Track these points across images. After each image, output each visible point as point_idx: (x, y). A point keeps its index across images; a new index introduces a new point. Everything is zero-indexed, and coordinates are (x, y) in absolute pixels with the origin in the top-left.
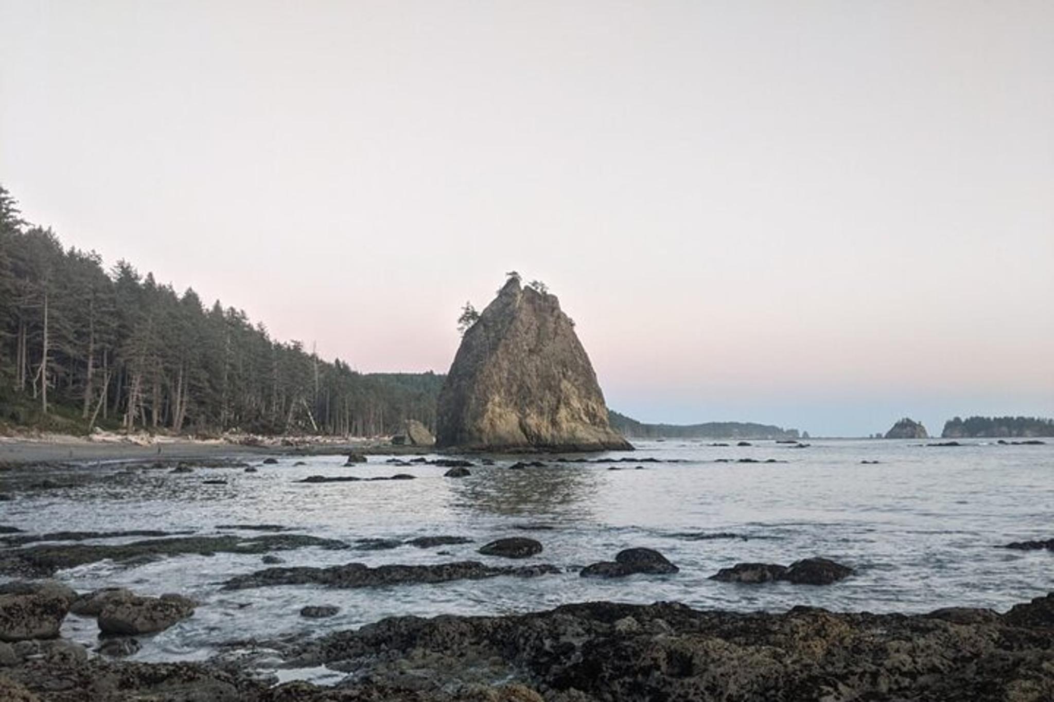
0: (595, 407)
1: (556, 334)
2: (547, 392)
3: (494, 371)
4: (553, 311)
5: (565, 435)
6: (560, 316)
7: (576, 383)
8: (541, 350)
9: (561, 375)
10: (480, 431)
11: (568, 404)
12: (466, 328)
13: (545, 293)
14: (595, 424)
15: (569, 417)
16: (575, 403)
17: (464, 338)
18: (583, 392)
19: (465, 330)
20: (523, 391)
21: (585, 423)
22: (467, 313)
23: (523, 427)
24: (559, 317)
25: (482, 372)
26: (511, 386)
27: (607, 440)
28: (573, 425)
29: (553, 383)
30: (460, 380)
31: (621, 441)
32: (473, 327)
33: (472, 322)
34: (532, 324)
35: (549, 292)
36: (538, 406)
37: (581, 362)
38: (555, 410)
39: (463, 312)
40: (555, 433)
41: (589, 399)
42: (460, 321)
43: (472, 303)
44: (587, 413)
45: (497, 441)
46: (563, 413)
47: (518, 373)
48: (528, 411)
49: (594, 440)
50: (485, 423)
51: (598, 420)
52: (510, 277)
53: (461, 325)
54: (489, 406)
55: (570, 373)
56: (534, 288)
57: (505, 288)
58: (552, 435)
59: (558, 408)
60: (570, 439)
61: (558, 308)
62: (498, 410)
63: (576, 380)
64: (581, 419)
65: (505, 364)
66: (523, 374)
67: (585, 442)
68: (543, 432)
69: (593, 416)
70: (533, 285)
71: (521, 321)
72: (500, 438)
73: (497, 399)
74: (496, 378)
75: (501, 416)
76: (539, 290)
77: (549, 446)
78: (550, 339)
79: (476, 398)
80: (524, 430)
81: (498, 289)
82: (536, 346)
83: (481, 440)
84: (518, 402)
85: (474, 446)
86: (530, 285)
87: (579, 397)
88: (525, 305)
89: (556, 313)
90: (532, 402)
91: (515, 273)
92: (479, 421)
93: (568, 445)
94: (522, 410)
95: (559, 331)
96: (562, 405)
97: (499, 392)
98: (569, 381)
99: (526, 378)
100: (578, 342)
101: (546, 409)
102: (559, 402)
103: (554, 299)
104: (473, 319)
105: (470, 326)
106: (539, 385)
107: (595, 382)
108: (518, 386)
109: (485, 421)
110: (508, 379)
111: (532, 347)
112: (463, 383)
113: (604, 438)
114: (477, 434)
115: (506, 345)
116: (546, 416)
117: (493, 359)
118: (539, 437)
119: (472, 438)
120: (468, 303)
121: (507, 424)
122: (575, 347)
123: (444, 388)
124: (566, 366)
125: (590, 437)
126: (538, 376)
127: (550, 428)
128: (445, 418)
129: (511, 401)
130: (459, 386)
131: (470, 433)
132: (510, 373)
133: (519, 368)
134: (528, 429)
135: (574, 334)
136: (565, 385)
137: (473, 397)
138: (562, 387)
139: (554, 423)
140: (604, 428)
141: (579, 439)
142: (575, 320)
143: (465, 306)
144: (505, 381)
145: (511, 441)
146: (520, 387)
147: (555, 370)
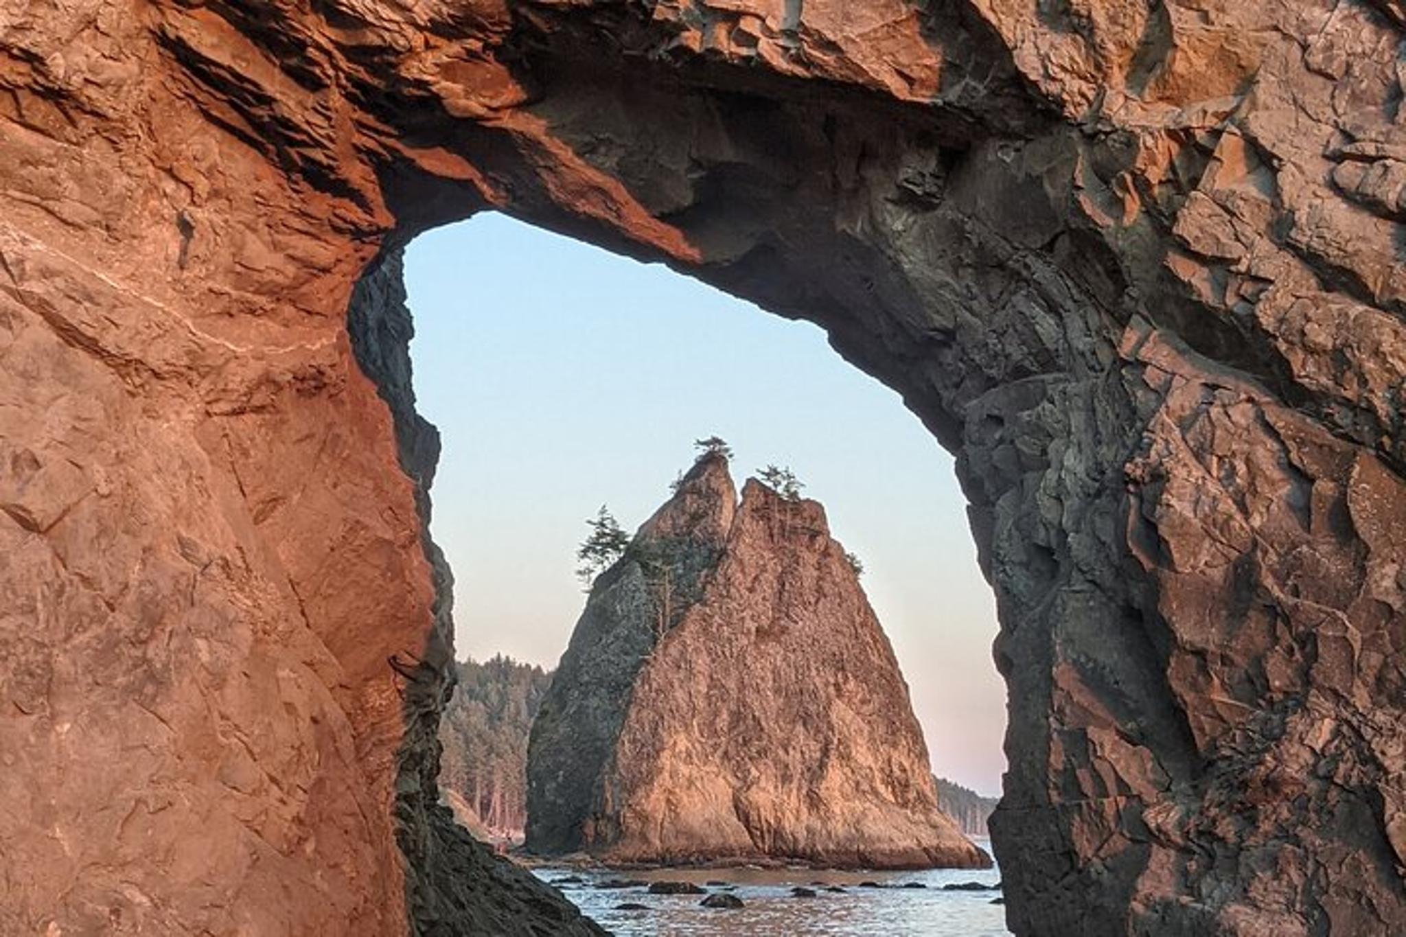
0: (907, 765)
1: (820, 591)
2: (800, 728)
3: (676, 678)
4: (813, 537)
5: (839, 828)
6: (831, 551)
7: (866, 709)
8: (784, 630)
9: (831, 690)
10: (644, 818)
11: (846, 757)
12: (599, 570)
13: (794, 495)
14: (905, 805)
15: (848, 788)
16: (863, 756)
17: (593, 593)
18: (881, 730)
19: (594, 576)
20: (742, 728)
21: (884, 801)
22: (601, 535)
23: (742, 812)
24: (826, 553)
25: (647, 680)
26: (716, 714)
27: (935, 842)
28: (858, 805)
29: (812, 708)
30: (585, 695)
31: (965, 846)
32: (615, 567)
33: (613, 557)
34: (764, 570)
35: (802, 496)
36: (776, 762)
37: (875, 659)
38: (817, 772)
39: (592, 532)
40: (818, 824)
41: (894, 745)
42: (585, 553)
43: (610, 512)
44: (889, 780)
45: (683, 842)
46: (835, 776)
47: (732, 685)
48: (754, 772)
49: (904, 843)
50: (653, 801)
51: (912, 795)
52: (702, 451)
53: (586, 563)
54: (665, 759)
55: (851, 685)
56: (769, 484)
57: (689, 476)
58: (809, 830)
59: (822, 766)
60: (851, 840)
61: (822, 531)
62: (684, 769)
63: (863, 702)
64: (876, 793)
65: (702, 663)
66: (742, 686)
67: (885, 846)
68: (789, 824)
69: (900, 786)
70: (770, 475)
71: (741, 562)
72: (690, 835)
73: (683, 743)
74: (680, 694)
75: (691, 782)
76: (780, 490)
77: (803, 856)
78: (805, 605)
79: (634, 741)
80: (746, 820)
81: (676, 478)
82: (775, 620)
83: (644, 838)
84: (732, 752)
85: (629, 852)
86: (759, 477)
87: (872, 740)
88: (748, 524)
89: (820, 541)
90: (762, 753)
91: (716, 441)
92: (641, 793)
93: (847, 852)
94: (741, 772)
95: (827, 587)
96: (833, 760)
97: (687, 727)
98: (849, 703)
99: (751, 697)
100: (869, 611)
101: (797, 769)
102: (825, 752)
103: (816, 512)
104: (617, 549)
105: (607, 565)
106: (781, 711)
107: (907, 705)
108: (731, 713)
109: (657, 794)
110: (708, 697)
111: (765, 623)
112: (594, 702)
113: (928, 839)
114: (635, 826)
115: (706, 619)
116: (794, 785)
117: (674, 650)
118: (778, 833)
119: (621, 833)
120: (603, 511)
121: (706, 802)
122: (862, 625)
123: (544, 713)
124: (843, 669)
125: (895, 834)
126: (777, 691)
127: (804, 810)
128: (551, 786)
129: (716, 747)
130: (581, 710)
131: (616, 821)
132: (713, 683)
133: (734, 673)
134: (753, 815)
135: (861, 594)
136: (841, 712)
137: (626, 738)
138: (834, 717)
139: (814, 801)
140: (927, 812)
141: (870, 840)
142: (862, 559)
143: (596, 520)
144: (701, 703)
145: (714, 842)
146: (737, 718)
147: (820, 678)
